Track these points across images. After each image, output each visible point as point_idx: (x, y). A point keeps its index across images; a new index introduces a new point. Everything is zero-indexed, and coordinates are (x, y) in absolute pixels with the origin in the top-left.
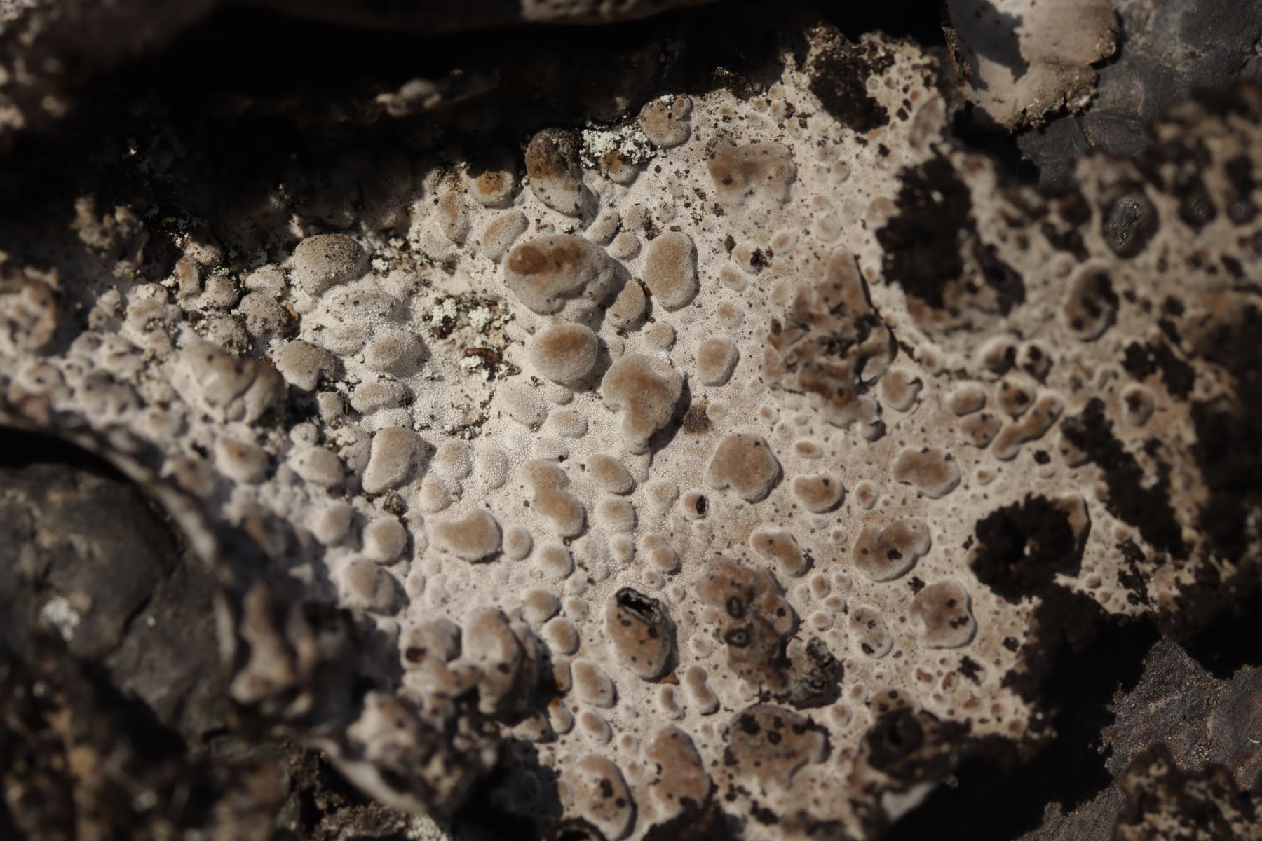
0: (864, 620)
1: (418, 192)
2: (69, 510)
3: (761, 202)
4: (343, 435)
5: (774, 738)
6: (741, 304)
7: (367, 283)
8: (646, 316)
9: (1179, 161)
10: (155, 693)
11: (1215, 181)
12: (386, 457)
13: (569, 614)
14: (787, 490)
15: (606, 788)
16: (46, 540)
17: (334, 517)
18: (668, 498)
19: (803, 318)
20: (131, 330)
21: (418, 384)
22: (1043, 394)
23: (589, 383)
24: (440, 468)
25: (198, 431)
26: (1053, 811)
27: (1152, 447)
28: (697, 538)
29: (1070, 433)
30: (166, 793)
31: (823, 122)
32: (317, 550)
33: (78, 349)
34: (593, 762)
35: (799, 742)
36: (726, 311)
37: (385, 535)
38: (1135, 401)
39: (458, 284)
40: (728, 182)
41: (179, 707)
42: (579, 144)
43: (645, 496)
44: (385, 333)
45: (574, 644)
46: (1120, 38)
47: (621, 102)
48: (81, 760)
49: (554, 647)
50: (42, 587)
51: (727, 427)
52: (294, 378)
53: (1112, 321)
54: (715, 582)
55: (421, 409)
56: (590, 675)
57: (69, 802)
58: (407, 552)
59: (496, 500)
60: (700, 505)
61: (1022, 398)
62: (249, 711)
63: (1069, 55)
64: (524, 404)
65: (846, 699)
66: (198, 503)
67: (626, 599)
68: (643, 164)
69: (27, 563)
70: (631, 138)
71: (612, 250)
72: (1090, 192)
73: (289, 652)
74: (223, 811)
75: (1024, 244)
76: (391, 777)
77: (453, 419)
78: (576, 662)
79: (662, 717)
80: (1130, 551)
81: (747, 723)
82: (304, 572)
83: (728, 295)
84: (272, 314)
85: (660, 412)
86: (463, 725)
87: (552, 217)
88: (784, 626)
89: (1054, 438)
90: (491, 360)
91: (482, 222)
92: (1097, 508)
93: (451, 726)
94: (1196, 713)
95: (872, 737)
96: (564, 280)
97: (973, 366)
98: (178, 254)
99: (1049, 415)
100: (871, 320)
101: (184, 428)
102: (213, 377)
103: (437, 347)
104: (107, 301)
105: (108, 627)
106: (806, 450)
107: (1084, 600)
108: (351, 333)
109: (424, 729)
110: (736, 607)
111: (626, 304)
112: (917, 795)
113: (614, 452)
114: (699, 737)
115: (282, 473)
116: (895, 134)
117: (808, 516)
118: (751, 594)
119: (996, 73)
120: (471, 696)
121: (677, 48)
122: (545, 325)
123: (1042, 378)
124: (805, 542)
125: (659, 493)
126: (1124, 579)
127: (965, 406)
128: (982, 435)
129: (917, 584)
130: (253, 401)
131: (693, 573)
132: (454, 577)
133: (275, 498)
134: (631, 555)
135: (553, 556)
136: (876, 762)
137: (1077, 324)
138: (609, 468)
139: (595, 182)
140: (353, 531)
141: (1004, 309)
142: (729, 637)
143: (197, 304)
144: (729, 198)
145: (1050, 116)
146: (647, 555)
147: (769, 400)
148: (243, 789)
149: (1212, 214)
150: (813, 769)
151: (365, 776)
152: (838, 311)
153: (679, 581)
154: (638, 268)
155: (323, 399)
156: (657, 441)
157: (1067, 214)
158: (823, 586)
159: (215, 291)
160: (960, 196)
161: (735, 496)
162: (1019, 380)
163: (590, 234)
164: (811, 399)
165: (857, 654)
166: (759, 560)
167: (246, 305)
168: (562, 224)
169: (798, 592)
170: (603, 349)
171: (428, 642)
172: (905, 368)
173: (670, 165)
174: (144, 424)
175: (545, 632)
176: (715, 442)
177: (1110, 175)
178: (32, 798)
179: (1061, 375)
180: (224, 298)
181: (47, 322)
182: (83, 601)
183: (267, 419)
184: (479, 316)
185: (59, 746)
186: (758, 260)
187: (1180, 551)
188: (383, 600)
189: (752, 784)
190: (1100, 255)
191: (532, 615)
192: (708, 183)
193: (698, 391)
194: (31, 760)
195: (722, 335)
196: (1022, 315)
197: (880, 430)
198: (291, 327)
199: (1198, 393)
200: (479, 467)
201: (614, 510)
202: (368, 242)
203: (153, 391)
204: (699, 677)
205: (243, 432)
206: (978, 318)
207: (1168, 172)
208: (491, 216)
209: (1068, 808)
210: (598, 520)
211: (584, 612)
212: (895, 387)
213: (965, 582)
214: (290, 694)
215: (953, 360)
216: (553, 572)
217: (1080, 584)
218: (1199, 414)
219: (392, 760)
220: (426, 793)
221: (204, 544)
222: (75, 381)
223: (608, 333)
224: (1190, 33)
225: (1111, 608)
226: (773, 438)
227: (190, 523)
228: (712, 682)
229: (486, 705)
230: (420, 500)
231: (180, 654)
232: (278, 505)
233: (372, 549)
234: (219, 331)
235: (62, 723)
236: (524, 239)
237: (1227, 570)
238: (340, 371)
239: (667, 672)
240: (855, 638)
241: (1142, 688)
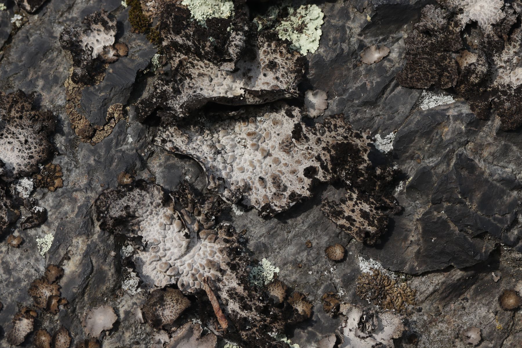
0: (291, 181)
1: (236, 124)
2: (189, 165)
3: (279, 127)
4: (225, 156)
5: (278, 196)
6: (276, 140)
7: (229, 136)
8: (265, 141)
9: (328, 124)
10: (199, 187)
11: (332, 127)
12: (230, 159)
13: (253, 180)
14: (281, 164)
15: (256, 202)
16: (186, 168)
17: (223, 166)
18: (266, 165)
19: (283, 142)
20: (198, 142)
21: (235, 149)
22: (313, 153)
23: (257, 150)
24: (237, 160)
25: (206, 155)
26: (315, 206)
27: (326, 160)
28: (270, 170)
29: (316, 158)
30: (199, 200)
31: (287, 117)
32: (220, 170)
33: (191, 144)
34: (255, 198)
35: (281, 196)
36: (274, 141)
37: (229, 169)
38: (324, 154)
39: (241, 137)
40: (274, 124)
41: (202, 190)
42: (256, 119)
43: (263, 165)
44: (231, 143)
45: (253, 183)
46: (328, 106)
47: (261, 114)
48: (189, 196)
49: (251, 183)
50: (185, 174)
51: (274, 156)
52: (219, 149)
53: (321, 144)
54: (272, 176)
55: (236, 153)
56: (255, 187)
57: (187, 201)
58: (233, 171)
59: (244, 165)
60: (270, 166)
61: (310, 153)
62: (209, 190)
63: (321, 108)
64: (248, 152)
65: (288, 191)
66: (204, 164)
67: (260, 178)
68: (264, 122)
69: (184, 171)
70: (263, 118)
71: (260, 133)
72: (317, 128)
73: (215, 183)
74: (206, 202)
75: (309, 134)
76: (227, 199)
77: (240, 154)
78: (254, 186)
79: (264, 193)
80: (324, 173)
81: (275, 194)
82: (218, 173)
83: (275, 139)
84: (217, 140)
85: (265, 154)
86: (238, 193)
87: (253, 128)
88: (280, 182)
89: (314, 159)
90: (245, 146)
91: (244, 129)
92: (320, 167)
93: (236, 193)
94: (334, 194)
95: (289, 196)
96: (253, 137)
97: (304, 149)
98: (205, 132)
99: (313, 155)
100: (292, 142)
101: (204, 155)
102: (208, 148)
103: (238, 145)
104: (195, 138)
105: (193, 180)
106: (284, 159)
107: (318, 179)
108: (227, 143)
109: (232, 193)
110: (274, 179)
111: (262, 140)
112: (294, 203)
113: (260, 159)
114: (269, 196)
115: (216, 161)
116: (295, 119)
117: (284, 168)
118: (276, 177)
119: (311, 110)
120: (239, 189)
121: (269, 107)
122: (251, 142)
123: (312, 151)
124: (284, 171)
125: (265, 164)
126: (324, 177)
127: (303, 154)
128: (305, 158)
129: (297, 177)
130: (213, 151)
131: (269, 175)
132: (238, 174)
133: (215, 164)
134: (261, 172)
135: (251, 172)
136: (290, 199)
137: (316, 144)
138: (259, 161)
139: (258, 124)
140: (225, 168)
141: (307, 142)
142: (273, 183)
143: (207, 139)
144: (275, 127)
145: (318, 116)
146: (263, 172)
147: (279, 153)
148: (208, 200)
149: (332, 131)
150: (283, 200)
151: (224, 199)
152: (287, 141)
153: (267, 176)
154: (264, 135)
155: (223, 152)
156: (265, 157)
157: (314, 130)
158: (286, 177)
159: (209, 137)
160: (301, 128)
161: (275, 165)
162: (310, 151)
163: (257, 131)
164: (284, 153)
165: (290, 185)
166: (278, 173)
167: (213, 139)
168: (254, 129)
169: (282, 177)
170: (259, 146)
171: (234, 182)
172: (296, 149)
173: (268, 122)
174: (198, 154)
175: (250, 182)
176: (272, 158)
177: (320, 126)
178: (183, 200)
179: (315, 150)
180: (210, 138)
181: (187, 141)
182: (190, 176)
183: (215, 153)
184: (244, 141)
185: (186, 194)
186: (278, 135)
187: (330, 173)
188: (229, 177)
189: (275, 202)
190: (319, 136)
191: (248, 179)
192: (272, 125)
193: (271, 151)
194: (183, 196)
195: (274, 144)
196: (309, 143)
197: (293, 157)
198: (219, 142)
199: (332, 153)
200: (243, 160)
201: (259, 166)
202: (229, 131)
203: (200, 150)
204: (269, 188)
205: (211, 155)
206: (304, 143)
207: (326, 125)
208: (245, 128)
209: (317, 206)
210: (257, 167)
211: (255, 179)
212: (295, 151)
213: (303, 176)
214: (215, 188)
215: (302, 148)
216: (251, 174)
217: (318, 177)
218: (331, 156)
219: (228, 197)
220: (232, 201)
221: (205, 169)
222: (190, 148)
223: (260, 144)
224: (337, 106)
225: (322, 180)
226: (280, 157)
227: (203, 167)
228: (271, 189)
229: (241, 191)
230: (234, 164)
231: (202, 183)
232: (215, 165)
233: (228, 171)
234: (209, 142)
235: (187, 191)
236: (249, 131)
237: (335, 176)
238: (225, 147)
239: (265, 187)
240: (289, 183)
241: (327, 191)
